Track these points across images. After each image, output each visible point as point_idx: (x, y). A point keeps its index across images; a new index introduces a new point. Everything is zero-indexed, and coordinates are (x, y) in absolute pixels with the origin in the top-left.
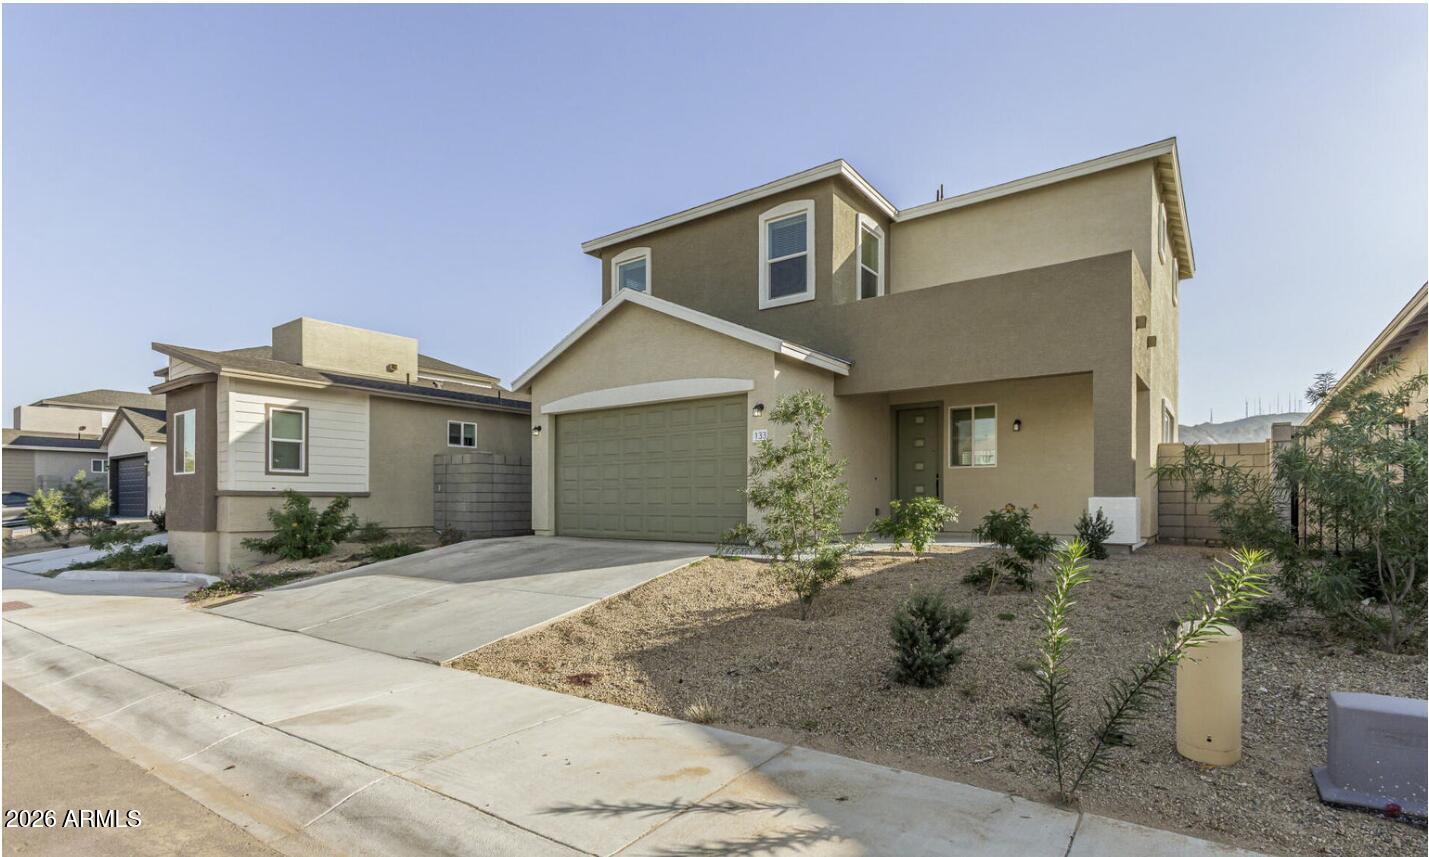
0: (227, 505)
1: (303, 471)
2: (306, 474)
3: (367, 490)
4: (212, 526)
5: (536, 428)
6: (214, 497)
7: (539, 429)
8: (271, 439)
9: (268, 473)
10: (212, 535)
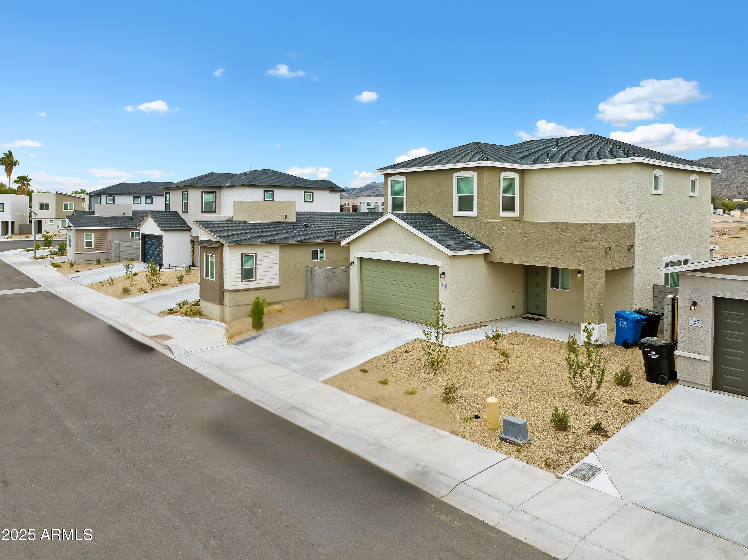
0: (227, 296)
1: (254, 279)
2: (256, 280)
3: (279, 285)
4: (221, 303)
5: (352, 263)
6: (223, 291)
7: (353, 263)
8: (243, 267)
9: (242, 281)
10: (222, 306)
